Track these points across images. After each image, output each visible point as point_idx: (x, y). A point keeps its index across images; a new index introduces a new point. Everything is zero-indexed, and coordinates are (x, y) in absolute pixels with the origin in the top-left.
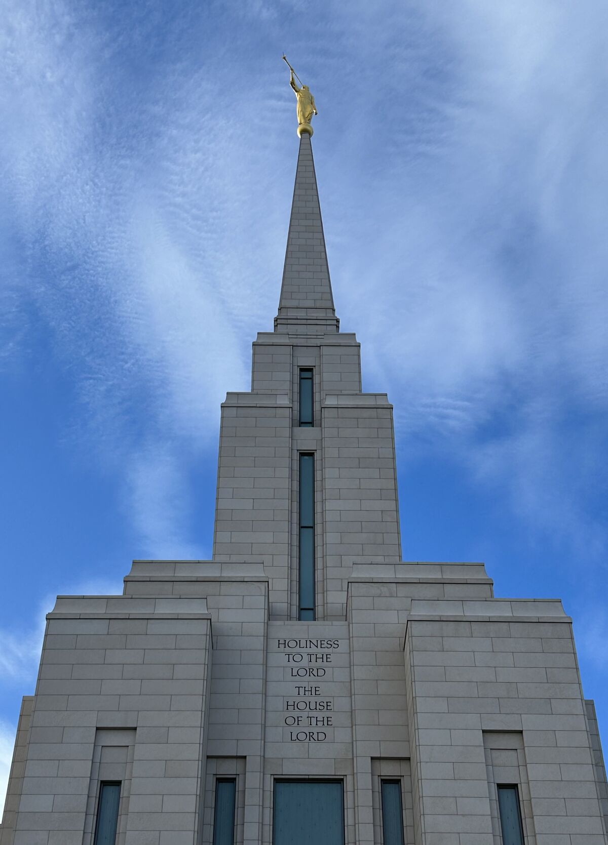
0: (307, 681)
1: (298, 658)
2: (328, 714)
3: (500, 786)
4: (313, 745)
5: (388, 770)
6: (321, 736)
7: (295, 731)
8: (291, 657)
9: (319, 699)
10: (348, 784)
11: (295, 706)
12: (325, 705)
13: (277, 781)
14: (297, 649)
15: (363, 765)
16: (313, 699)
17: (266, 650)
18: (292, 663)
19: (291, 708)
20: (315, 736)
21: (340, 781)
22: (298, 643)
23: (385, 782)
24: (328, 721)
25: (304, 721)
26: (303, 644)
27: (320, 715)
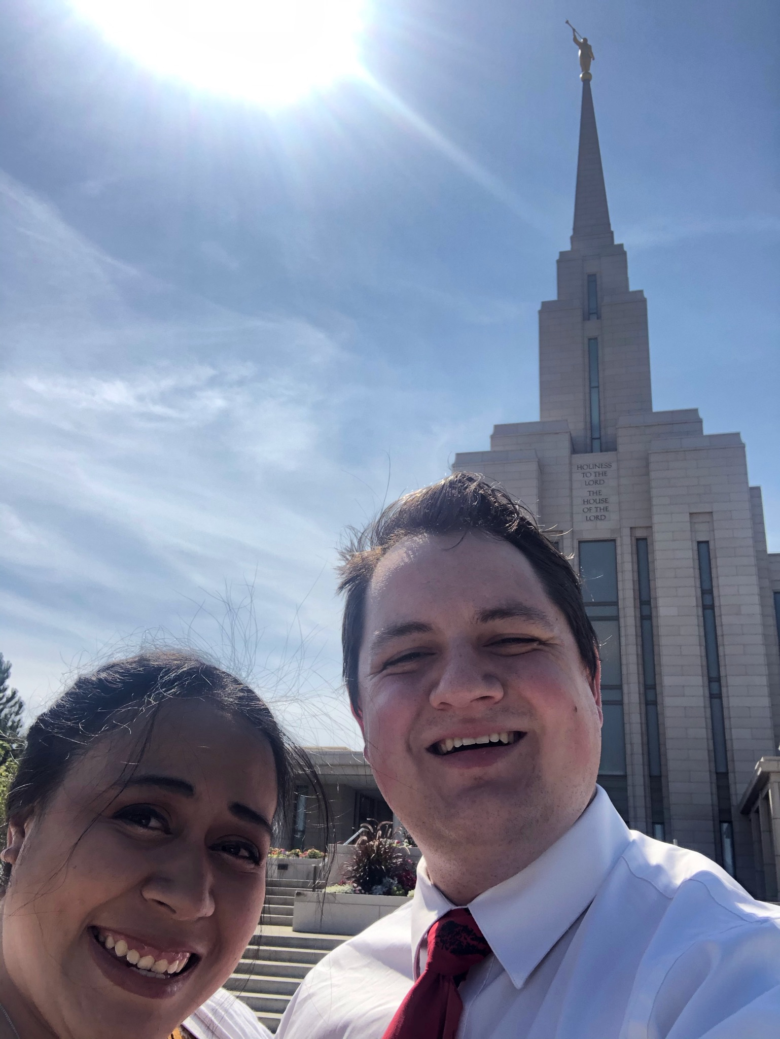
0: (594, 488)
1: (588, 475)
2: (607, 505)
3: (699, 543)
4: (599, 522)
5: (640, 534)
6: (603, 517)
7: (589, 515)
8: (585, 474)
9: (601, 497)
10: (618, 543)
11: (588, 502)
12: (605, 500)
13: (580, 542)
14: (588, 470)
15: (626, 532)
16: (598, 498)
17: (571, 473)
18: (586, 478)
19: (586, 503)
20: (600, 517)
21: (614, 541)
22: (588, 466)
23: (638, 540)
24: (606, 509)
25: (594, 510)
26: (591, 467)
27: (602, 506)
